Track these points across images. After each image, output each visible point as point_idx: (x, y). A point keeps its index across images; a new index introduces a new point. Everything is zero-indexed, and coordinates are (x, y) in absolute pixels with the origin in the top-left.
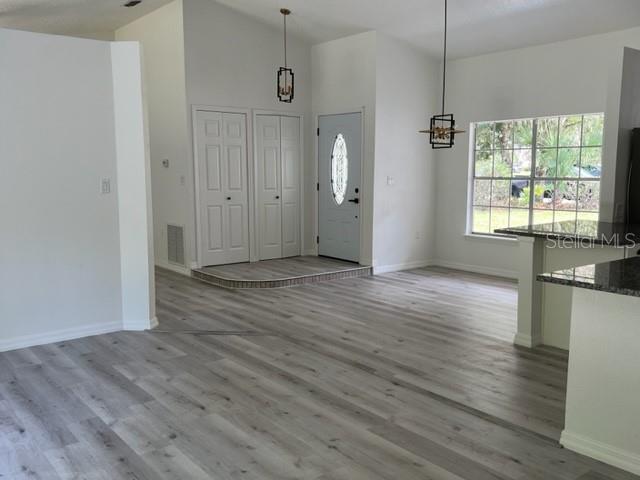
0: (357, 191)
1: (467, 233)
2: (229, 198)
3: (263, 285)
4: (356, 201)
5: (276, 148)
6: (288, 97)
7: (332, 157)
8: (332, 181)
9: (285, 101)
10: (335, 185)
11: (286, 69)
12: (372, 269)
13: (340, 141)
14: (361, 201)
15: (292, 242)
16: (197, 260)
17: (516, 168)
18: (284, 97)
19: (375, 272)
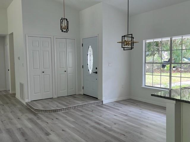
0: (96, 68)
1: (143, 86)
2: (43, 72)
3: (50, 111)
4: (96, 73)
5: (65, 52)
6: (65, 30)
7: (88, 55)
8: (88, 64)
9: (65, 32)
10: (89, 66)
11: (64, 19)
12: (102, 101)
13: (90, 48)
14: (98, 73)
15: (73, 89)
16: (28, 99)
17: (163, 59)
18: (64, 30)
19: (104, 103)
